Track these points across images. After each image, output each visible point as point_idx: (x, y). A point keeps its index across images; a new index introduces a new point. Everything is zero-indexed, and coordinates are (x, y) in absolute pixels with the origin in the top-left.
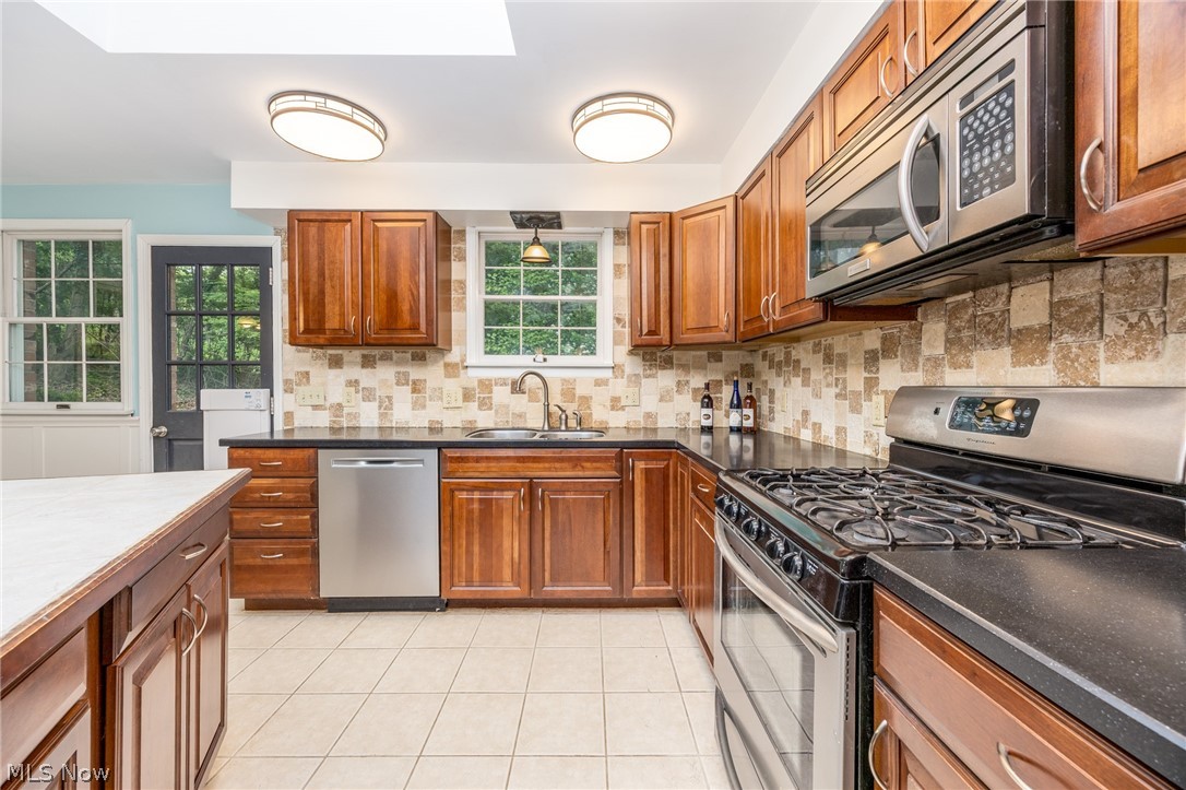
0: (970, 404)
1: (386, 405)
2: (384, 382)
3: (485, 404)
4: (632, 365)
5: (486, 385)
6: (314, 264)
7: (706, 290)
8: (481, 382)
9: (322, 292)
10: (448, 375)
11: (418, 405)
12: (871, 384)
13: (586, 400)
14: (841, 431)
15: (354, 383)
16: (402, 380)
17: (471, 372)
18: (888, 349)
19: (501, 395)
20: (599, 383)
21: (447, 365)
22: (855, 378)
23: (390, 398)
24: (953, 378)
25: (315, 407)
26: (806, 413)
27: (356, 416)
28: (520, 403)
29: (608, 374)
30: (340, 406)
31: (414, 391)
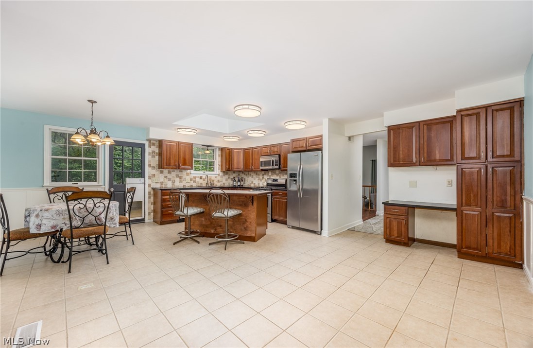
0: (274, 180)
1: (174, 182)
2: (173, 177)
3: (194, 182)
4: (221, 174)
5: (195, 178)
6: (168, 152)
7: (238, 163)
8: (194, 177)
9: (170, 158)
10: (187, 175)
11: (181, 182)
12: (263, 178)
13: (213, 180)
14: (259, 184)
15: (166, 177)
16: (177, 176)
17: (192, 175)
18: (265, 174)
19: (198, 179)
20: (216, 177)
21: (187, 173)
22: (261, 177)
23: (174, 180)
24: (272, 177)
25: (156, 183)
26: (252, 182)
27: (166, 184)
28: (201, 181)
29: (217, 175)
30: (163, 182)
31: (180, 179)
